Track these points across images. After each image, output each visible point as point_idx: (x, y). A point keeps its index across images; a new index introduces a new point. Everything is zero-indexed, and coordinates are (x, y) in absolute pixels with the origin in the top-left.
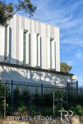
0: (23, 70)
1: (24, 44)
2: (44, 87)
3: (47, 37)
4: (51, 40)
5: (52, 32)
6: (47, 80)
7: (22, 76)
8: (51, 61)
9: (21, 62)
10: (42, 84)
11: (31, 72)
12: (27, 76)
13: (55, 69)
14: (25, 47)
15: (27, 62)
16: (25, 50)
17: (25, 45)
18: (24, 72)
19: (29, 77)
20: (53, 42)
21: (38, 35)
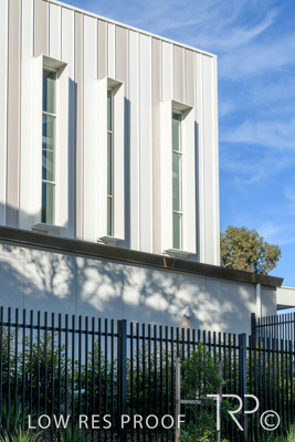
0: (36, 253)
1: (47, 129)
2: (131, 337)
3: (157, 97)
4: (178, 116)
5: (185, 77)
7: (30, 284)
8: (177, 217)
9: (32, 218)
10: (122, 324)
11: (74, 269)
12: (52, 286)
13: (194, 252)
14: (52, 147)
15: (60, 218)
16: (52, 160)
17: (52, 137)
18: (40, 266)
19: (61, 286)
20: (186, 125)
21: (113, 88)
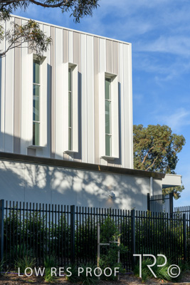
0: (28, 165)
1: (36, 91)
2: (77, 213)
3: (96, 70)
4: (108, 79)
6: (91, 188)
10: (73, 207)
11: (47, 171)
12: (37, 182)
16: (38, 109)
18: (29, 170)
19: (42, 184)
21: (71, 68)
